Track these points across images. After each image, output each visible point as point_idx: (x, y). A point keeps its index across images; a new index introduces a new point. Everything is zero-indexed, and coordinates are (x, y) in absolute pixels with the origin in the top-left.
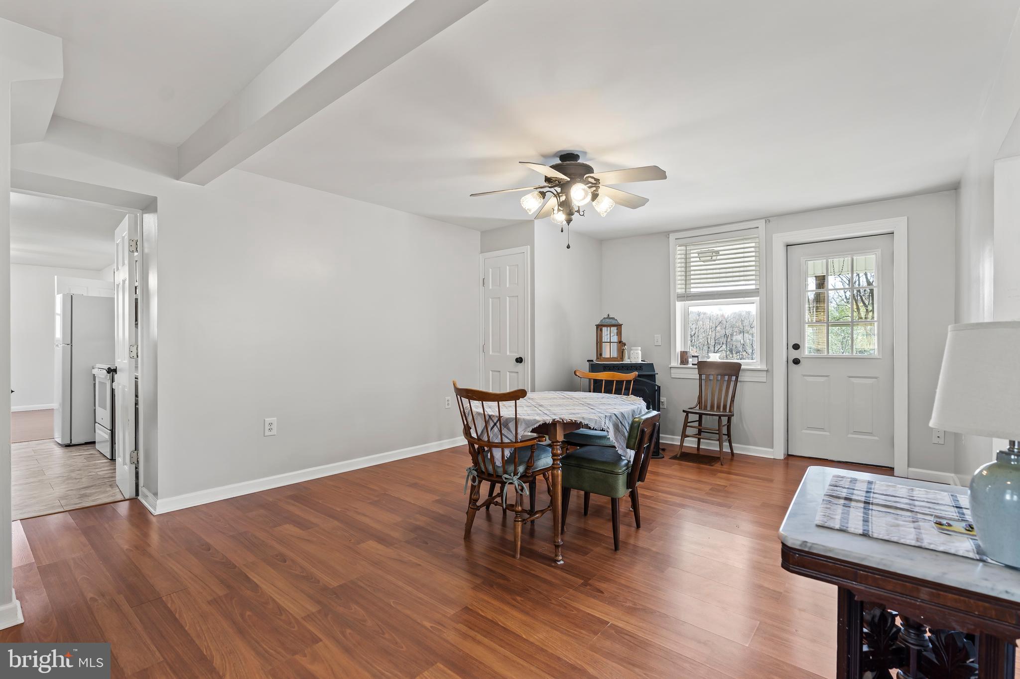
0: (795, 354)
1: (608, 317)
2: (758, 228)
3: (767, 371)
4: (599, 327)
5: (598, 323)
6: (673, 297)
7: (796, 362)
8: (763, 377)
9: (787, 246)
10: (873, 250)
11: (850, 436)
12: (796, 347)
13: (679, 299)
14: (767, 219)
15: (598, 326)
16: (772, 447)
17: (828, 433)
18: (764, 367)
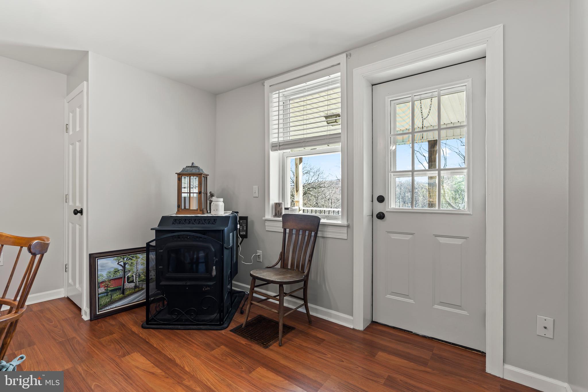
0: (379, 208)
1: (193, 166)
2: (339, 64)
3: (348, 226)
4: (180, 176)
5: (179, 171)
6: (267, 146)
7: (381, 216)
8: (343, 234)
9: (373, 85)
10: (463, 81)
11: (436, 306)
12: (381, 199)
13: (274, 148)
14: (348, 52)
15: (179, 174)
16: (352, 314)
17: (412, 301)
18: (345, 223)
